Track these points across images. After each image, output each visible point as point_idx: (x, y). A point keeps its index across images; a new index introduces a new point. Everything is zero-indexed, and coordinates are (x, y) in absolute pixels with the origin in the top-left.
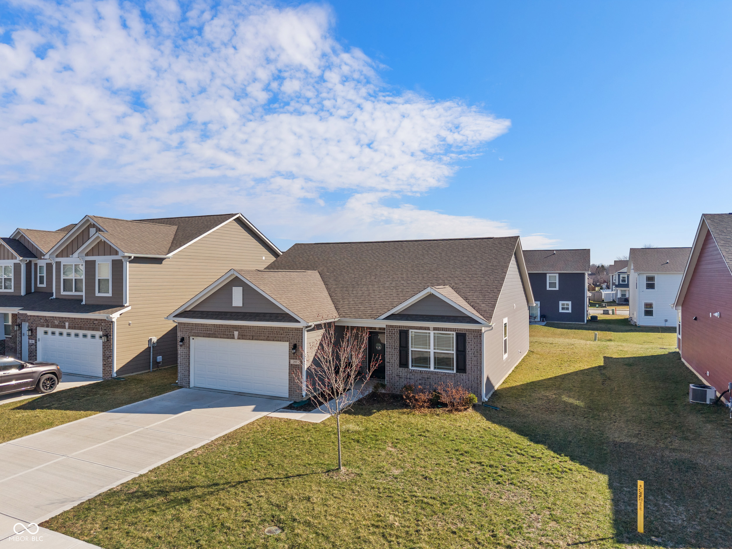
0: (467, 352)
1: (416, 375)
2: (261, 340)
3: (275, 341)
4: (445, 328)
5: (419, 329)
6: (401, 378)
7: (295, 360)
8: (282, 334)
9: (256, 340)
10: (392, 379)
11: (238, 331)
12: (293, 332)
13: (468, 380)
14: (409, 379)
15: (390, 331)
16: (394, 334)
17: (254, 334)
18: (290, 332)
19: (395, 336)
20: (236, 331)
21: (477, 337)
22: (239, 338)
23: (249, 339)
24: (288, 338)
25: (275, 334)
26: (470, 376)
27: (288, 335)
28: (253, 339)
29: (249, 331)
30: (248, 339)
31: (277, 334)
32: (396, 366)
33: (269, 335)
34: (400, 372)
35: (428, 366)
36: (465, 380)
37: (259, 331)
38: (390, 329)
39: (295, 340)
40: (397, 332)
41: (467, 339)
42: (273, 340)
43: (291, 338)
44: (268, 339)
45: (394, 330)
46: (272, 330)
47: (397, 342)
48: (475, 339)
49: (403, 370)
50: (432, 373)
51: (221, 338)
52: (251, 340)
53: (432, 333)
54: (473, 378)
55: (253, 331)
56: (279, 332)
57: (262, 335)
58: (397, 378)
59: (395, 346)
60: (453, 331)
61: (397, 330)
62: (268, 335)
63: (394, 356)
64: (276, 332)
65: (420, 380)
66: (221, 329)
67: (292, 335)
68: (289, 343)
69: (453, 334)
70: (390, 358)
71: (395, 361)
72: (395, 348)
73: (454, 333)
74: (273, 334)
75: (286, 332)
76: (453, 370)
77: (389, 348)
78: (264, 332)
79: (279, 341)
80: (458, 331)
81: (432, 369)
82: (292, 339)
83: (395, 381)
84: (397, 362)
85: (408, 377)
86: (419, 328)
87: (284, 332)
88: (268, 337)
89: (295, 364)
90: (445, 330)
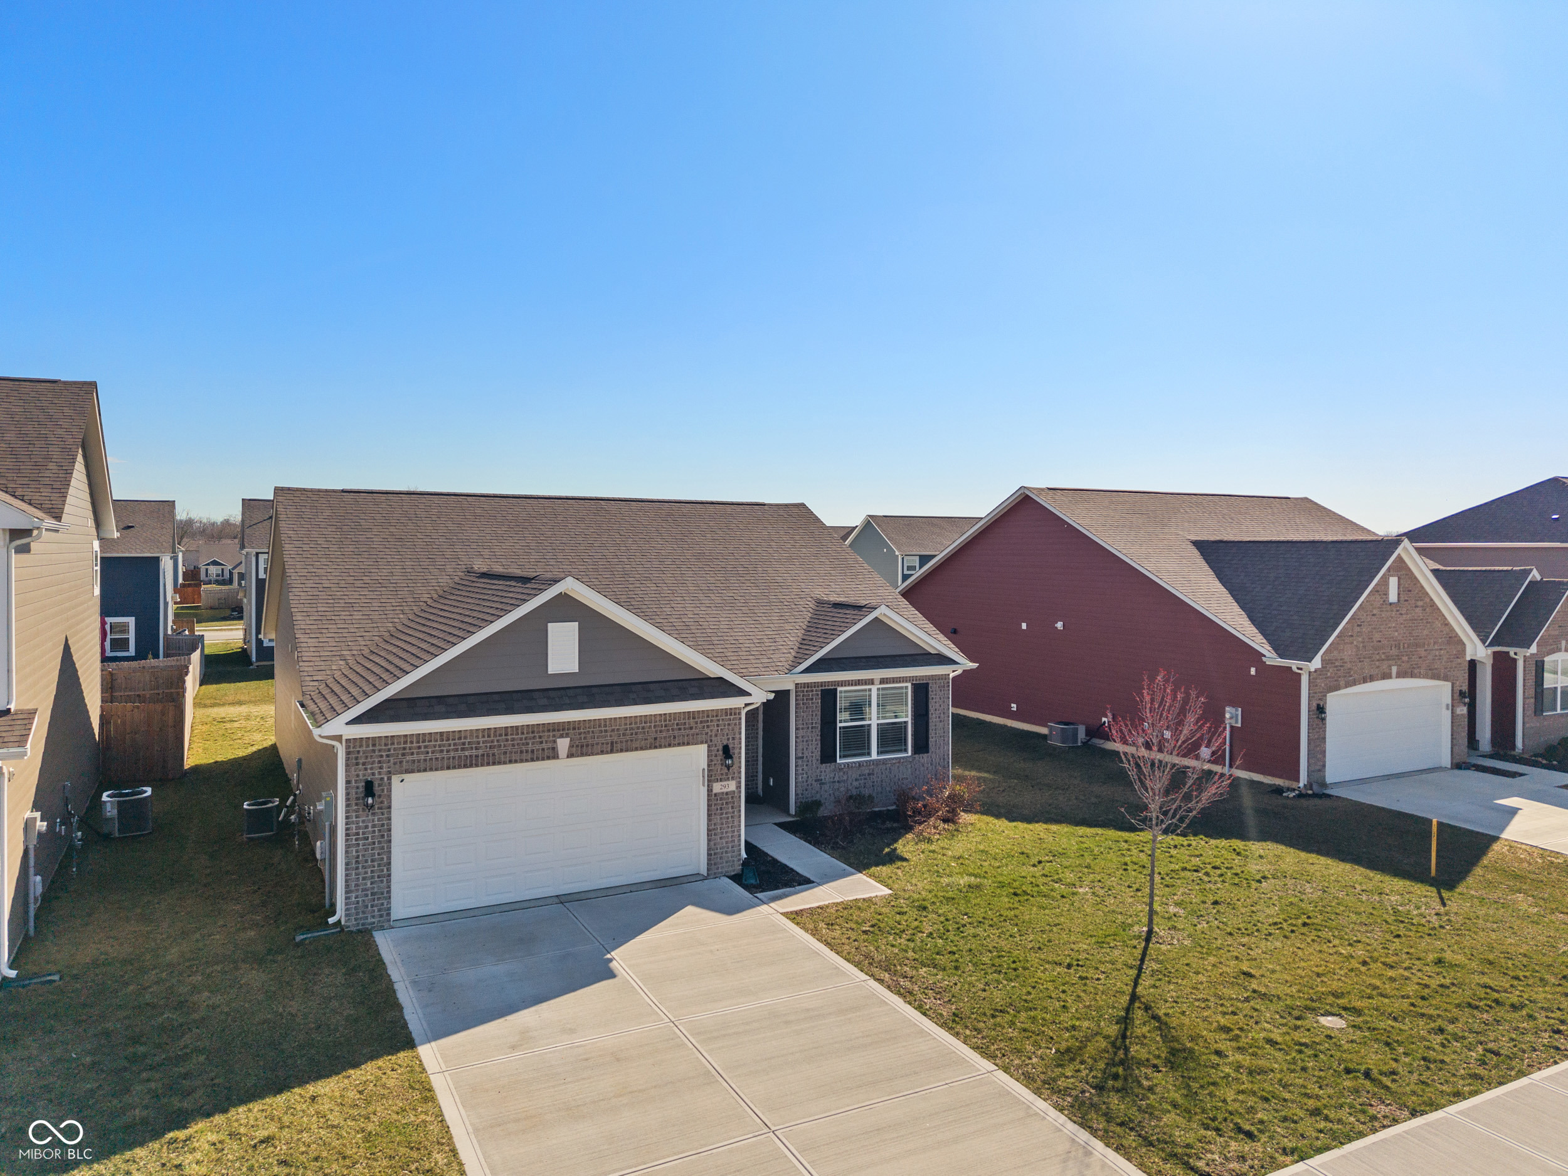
0: (930, 716)
1: (850, 773)
2: (636, 749)
3: (675, 745)
4: (897, 678)
5: (856, 685)
6: (823, 784)
7: (723, 783)
8: (691, 728)
9: (622, 751)
10: (806, 790)
11: (567, 735)
12: (719, 720)
13: (931, 764)
14: (838, 782)
15: (803, 696)
16: (812, 699)
17: (615, 739)
18: (712, 721)
19: (812, 703)
20: (562, 736)
21: (944, 687)
22: (570, 755)
23: (602, 752)
24: (707, 734)
25: (673, 730)
26: (934, 756)
27: (708, 727)
28: (612, 751)
29: (601, 731)
30: (597, 754)
31: (680, 729)
32: (814, 762)
33: (659, 735)
34: (821, 772)
35: (866, 751)
36: (926, 765)
37: (632, 729)
38: (803, 691)
39: (726, 737)
40: (818, 695)
41: (930, 693)
42: (670, 746)
43: (713, 734)
44: (655, 745)
45: (812, 691)
46: (665, 721)
47: (816, 715)
48: (941, 691)
49: (827, 768)
50: (876, 763)
51: (510, 762)
52: (607, 753)
53: (874, 688)
54: (938, 760)
55: (613, 730)
56: (685, 723)
57: (640, 736)
58: (816, 786)
59: (812, 723)
60: (906, 682)
61: (816, 691)
62: (654, 735)
63: (810, 743)
64: (677, 724)
65: (856, 780)
66: (513, 740)
67: (718, 725)
68: (709, 747)
69: (906, 688)
70: (803, 749)
71: (812, 753)
72: (812, 728)
73: (909, 685)
74: (668, 730)
75: (701, 722)
76: (906, 750)
77: (803, 729)
78: (643, 728)
79: (684, 744)
80: (916, 680)
81: (874, 755)
82: (716, 736)
83: (813, 792)
84: (817, 754)
85: (836, 779)
86: (856, 682)
87: (696, 723)
88: (655, 739)
89: (725, 790)
90: (897, 682)
